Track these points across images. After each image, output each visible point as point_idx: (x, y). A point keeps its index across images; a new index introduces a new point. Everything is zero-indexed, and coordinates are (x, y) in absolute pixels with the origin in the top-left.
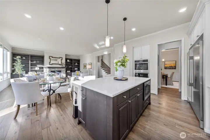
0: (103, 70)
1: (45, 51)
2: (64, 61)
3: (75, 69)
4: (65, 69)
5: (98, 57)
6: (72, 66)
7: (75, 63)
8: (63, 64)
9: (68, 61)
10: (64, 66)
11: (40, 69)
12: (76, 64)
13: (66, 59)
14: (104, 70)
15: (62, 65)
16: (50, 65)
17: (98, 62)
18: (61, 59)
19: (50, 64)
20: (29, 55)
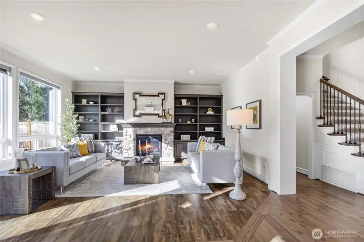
0: (334, 134)
1: (125, 80)
2: (170, 104)
3: (208, 129)
4: (172, 129)
5: (301, 60)
6: (196, 121)
7: (206, 109)
8: (167, 115)
9: (184, 102)
10: (171, 119)
11: (119, 130)
12: (210, 112)
13: (178, 99)
14: (342, 139)
15: (165, 116)
16: (136, 118)
17: (300, 91)
18: (162, 97)
19: (135, 116)
20: (98, 96)
